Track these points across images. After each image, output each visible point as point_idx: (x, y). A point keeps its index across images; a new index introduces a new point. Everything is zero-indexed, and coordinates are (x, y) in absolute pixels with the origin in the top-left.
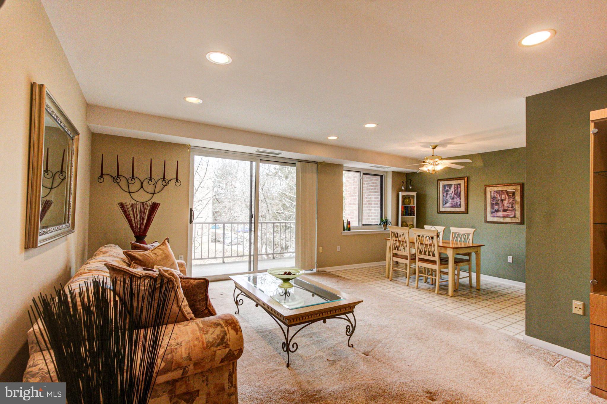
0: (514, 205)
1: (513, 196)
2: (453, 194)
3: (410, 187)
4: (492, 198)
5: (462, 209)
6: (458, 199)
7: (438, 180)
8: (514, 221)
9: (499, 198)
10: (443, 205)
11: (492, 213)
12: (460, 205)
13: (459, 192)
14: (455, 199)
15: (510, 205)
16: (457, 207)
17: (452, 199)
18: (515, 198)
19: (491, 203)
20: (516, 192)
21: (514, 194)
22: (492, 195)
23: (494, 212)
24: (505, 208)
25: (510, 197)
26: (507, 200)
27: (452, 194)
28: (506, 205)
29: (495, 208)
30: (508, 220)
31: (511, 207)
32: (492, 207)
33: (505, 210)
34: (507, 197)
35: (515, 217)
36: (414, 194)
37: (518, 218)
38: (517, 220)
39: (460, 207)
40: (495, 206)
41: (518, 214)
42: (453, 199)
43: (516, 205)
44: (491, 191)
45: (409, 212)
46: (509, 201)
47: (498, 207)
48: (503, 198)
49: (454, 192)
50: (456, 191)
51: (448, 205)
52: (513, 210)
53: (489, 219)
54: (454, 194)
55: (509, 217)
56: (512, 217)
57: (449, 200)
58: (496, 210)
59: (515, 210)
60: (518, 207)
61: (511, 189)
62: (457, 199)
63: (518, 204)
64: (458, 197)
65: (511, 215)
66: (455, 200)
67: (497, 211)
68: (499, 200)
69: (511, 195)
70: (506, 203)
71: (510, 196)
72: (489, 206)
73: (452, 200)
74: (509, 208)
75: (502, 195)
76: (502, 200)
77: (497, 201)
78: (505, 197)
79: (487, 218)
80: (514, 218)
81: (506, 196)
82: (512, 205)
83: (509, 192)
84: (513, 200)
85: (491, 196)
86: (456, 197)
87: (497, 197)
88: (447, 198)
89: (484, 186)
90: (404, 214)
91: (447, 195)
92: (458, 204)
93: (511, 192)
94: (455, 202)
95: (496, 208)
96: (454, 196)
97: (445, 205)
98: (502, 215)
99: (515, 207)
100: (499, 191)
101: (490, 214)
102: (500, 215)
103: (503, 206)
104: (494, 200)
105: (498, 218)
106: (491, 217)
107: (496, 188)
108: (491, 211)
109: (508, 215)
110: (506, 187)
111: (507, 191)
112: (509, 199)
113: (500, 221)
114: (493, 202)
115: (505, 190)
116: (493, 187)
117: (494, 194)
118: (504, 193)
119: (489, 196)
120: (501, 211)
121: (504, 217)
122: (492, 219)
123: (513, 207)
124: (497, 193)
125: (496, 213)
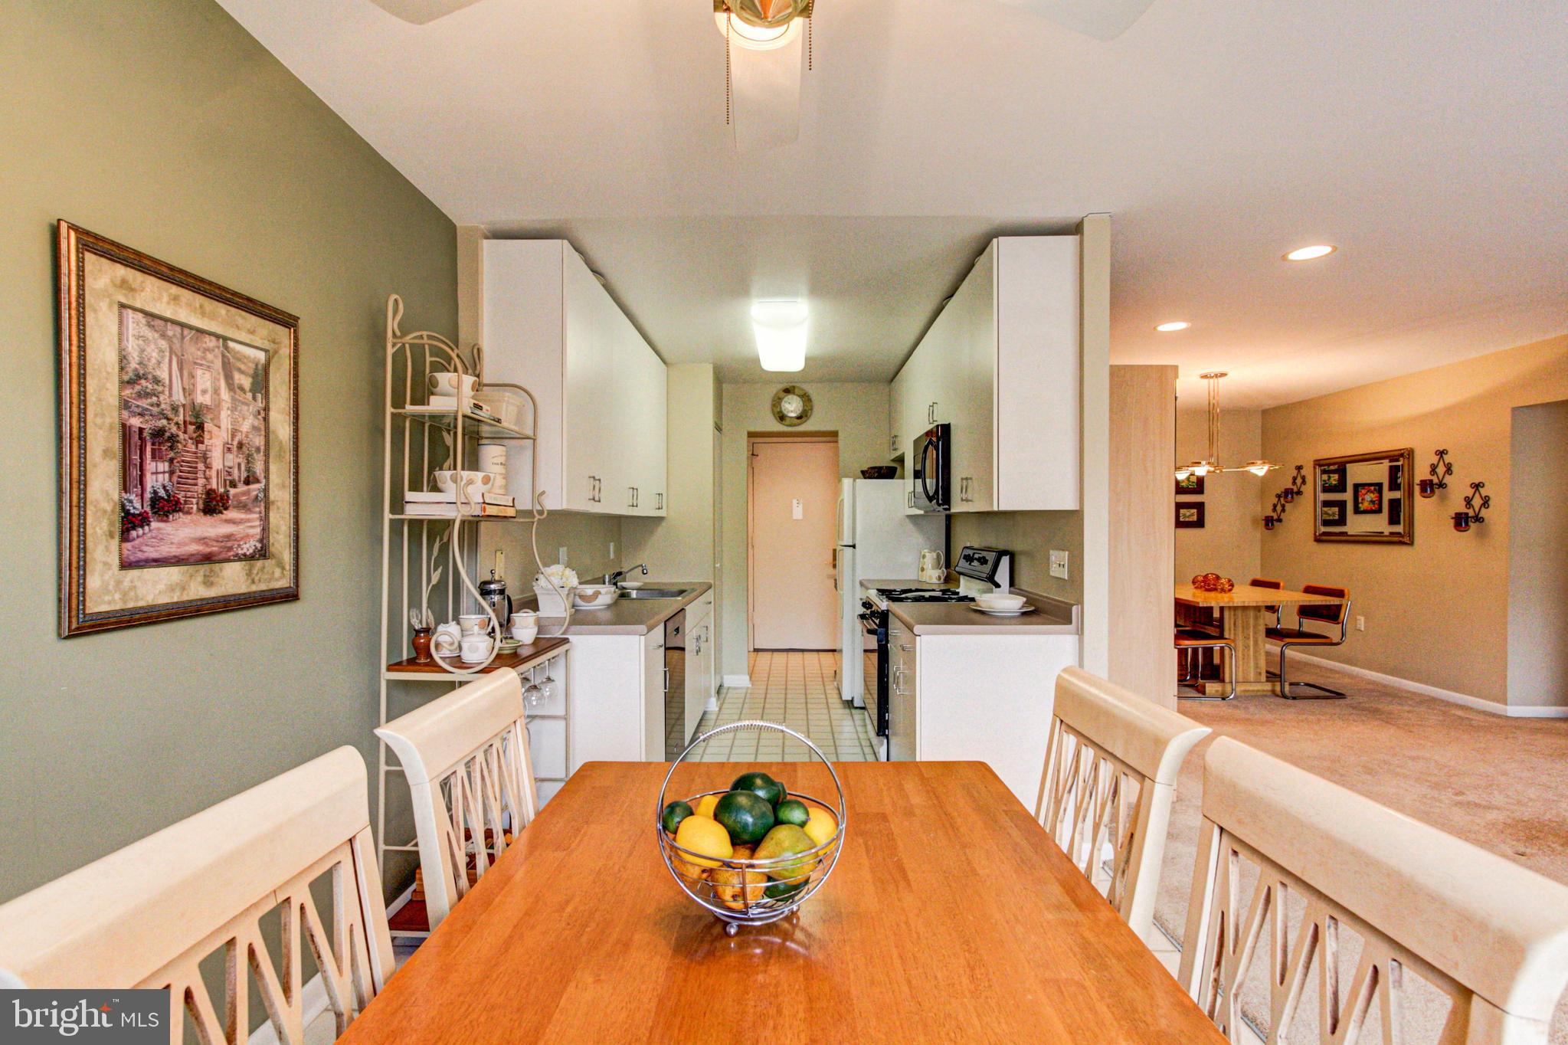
0: (259, 468)
1: (254, 398)
4: (131, 383)
8: (259, 584)
9: (179, 396)
11: (130, 522)
15: (237, 464)
18: (265, 409)
20: (271, 368)
21: (261, 381)
22: (132, 346)
23: (142, 520)
24: (214, 486)
25: (240, 395)
26: (224, 414)
28: (217, 463)
29: (150, 482)
30: (233, 579)
31: (247, 482)
32: (130, 476)
33: (213, 505)
34: (225, 395)
35: (263, 552)
37: (278, 563)
38: (275, 572)
40: (150, 466)
41: (281, 525)
43: (273, 468)
44: (122, 306)
46: (235, 426)
47: (172, 473)
48: (200, 399)
52: (257, 500)
53: (106, 589)
55: (238, 557)
56: (250, 558)
58: (155, 500)
59: (264, 501)
60: (278, 483)
61: (249, 337)
63: (280, 457)
65: (247, 536)
67: (166, 506)
68: (174, 409)
69: (247, 382)
70: (216, 437)
71: (242, 389)
72: (106, 453)
74: (233, 485)
75: (198, 371)
76: (197, 417)
77: (162, 414)
78: (216, 391)
79: (92, 580)
80: (259, 564)
81: (222, 383)
82: (250, 459)
83: (240, 358)
84: (254, 428)
85: (123, 359)
87: (164, 375)
89: (73, 228)
93: (248, 358)
95: (157, 477)
98: (202, 540)
99: (267, 477)
100: (183, 325)
101: (115, 542)
102: (180, 544)
103: (201, 466)
104: (144, 403)
105: (173, 574)
106: (126, 565)
107: (165, 299)
108: (123, 506)
109: (229, 537)
110: (222, 310)
111: (226, 347)
112: (234, 409)
113: (185, 598)
114: (136, 422)
115: (218, 336)
116: (139, 276)
117: (146, 340)
118: (210, 356)
119: (102, 353)
120: (189, 513)
121: (208, 559)
122: (126, 584)
123: (258, 481)
124: (163, 344)
125: (154, 525)
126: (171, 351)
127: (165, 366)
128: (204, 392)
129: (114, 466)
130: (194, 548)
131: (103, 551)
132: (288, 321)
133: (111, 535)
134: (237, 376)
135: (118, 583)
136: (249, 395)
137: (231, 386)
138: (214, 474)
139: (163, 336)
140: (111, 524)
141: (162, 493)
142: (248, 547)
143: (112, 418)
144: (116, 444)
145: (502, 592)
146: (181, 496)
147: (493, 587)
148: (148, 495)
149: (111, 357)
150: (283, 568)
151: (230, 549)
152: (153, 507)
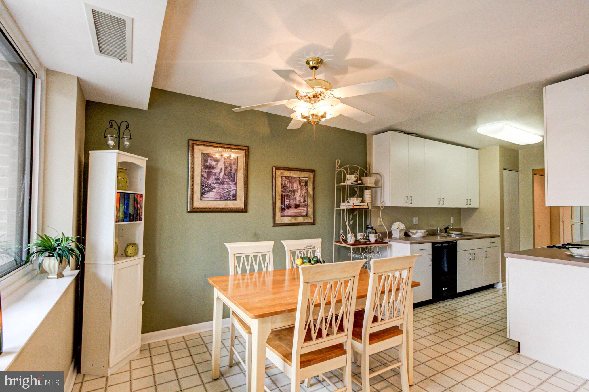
0: (306, 199)
1: (305, 187)
2: (222, 174)
3: (127, 143)
4: (283, 188)
5: (239, 204)
6: (232, 184)
7: (189, 140)
8: (306, 221)
9: (291, 189)
10: (202, 194)
11: (282, 210)
12: (235, 196)
13: (233, 172)
14: (225, 183)
15: (302, 199)
16: (230, 200)
17: (220, 184)
18: (308, 189)
19: (282, 195)
20: (309, 181)
21: (306, 183)
22: (283, 182)
23: (284, 209)
24: (297, 203)
25: (302, 187)
26: (299, 191)
27: (219, 173)
28: (298, 199)
30: (300, 220)
31: (304, 202)
32: (282, 202)
33: (297, 206)
34: (299, 187)
35: (307, 215)
36: (141, 161)
37: (310, 217)
38: (310, 219)
39: (235, 200)
40: (286, 200)
41: (311, 210)
42: (222, 183)
43: (309, 199)
44: (282, 176)
45: (131, 211)
46: (301, 193)
47: (289, 201)
48: (295, 188)
49: (225, 170)
50: (228, 169)
51: (211, 195)
52: (306, 205)
53: (279, 220)
54: (225, 174)
55: (302, 216)
56: (304, 216)
57: (214, 185)
58: (287, 206)
59: (307, 206)
60: (310, 202)
61: (304, 176)
62: (229, 184)
63: (311, 197)
64: (232, 181)
65: (303, 212)
66: (226, 186)
67: (289, 207)
68: (290, 191)
69: (304, 184)
70: (298, 195)
71: (303, 185)
72: (279, 199)
73: (220, 186)
74: (301, 203)
75: (294, 184)
76: (294, 192)
77: (288, 192)
78: (298, 187)
79: (277, 218)
80: (306, 217)
81: (299, 185)
82: (304, 198)
83: (302, 180)
84: (305, 192)
85: (282, 184)
86: (227, 180)
87: (288, 185)
88: (210, 181)
89: (275, 167)
90: (121, 215)
91: (209, 174)
92: (232, 193)
93: (304, 180)
94: (226, 190)
95: (287, 202)
96: (224, 178)
97: (206, 196)
98: (294, 213)
99: (308, 201)
100: (291, 177)
101: (280, 212)
102: (291, 213)
103: (295, 200)
104: (285, 191)
105: (289, 218)
106: (281, 216)
107: (288, 173)
108: (281, 207)
109: (300, 212)
110: (299, 172)
111: (299, 179)
112: (301, 189)
113: (291, 222)
114: (284, 194)
115: (298, 177)
116: (284, 171)
117: (285, 181)
118: (296, 181)
119: (278, 184)
120: (292, 208)
121: (296, 216)
122: (282, 219)
123: (306, 202)
124: (288, 181)
125: (286, 210)
126: (290, 181)
127: (288, 184)
128: (295, 187)
129: (280, 201)
130: (293, 214)
131: (278, 214)
132: (312, 171)
133: (279, 211)
134: (302, 184)
135: (280, 219)
136: (304, 187)
137: (300, 185)
138: (297, 201)
139: (288, 179)
140: (279, 210)
141: (288, 205)
142: (304, 214)
143: (280, 194)
144: (280, 197)
145: (372, 228)
146: (291, 205)
147: (369, 226)
148: (285, 205)
149: (280, 184)
150: (311, 218)
151: (300, 214)
152: (286, 207)
